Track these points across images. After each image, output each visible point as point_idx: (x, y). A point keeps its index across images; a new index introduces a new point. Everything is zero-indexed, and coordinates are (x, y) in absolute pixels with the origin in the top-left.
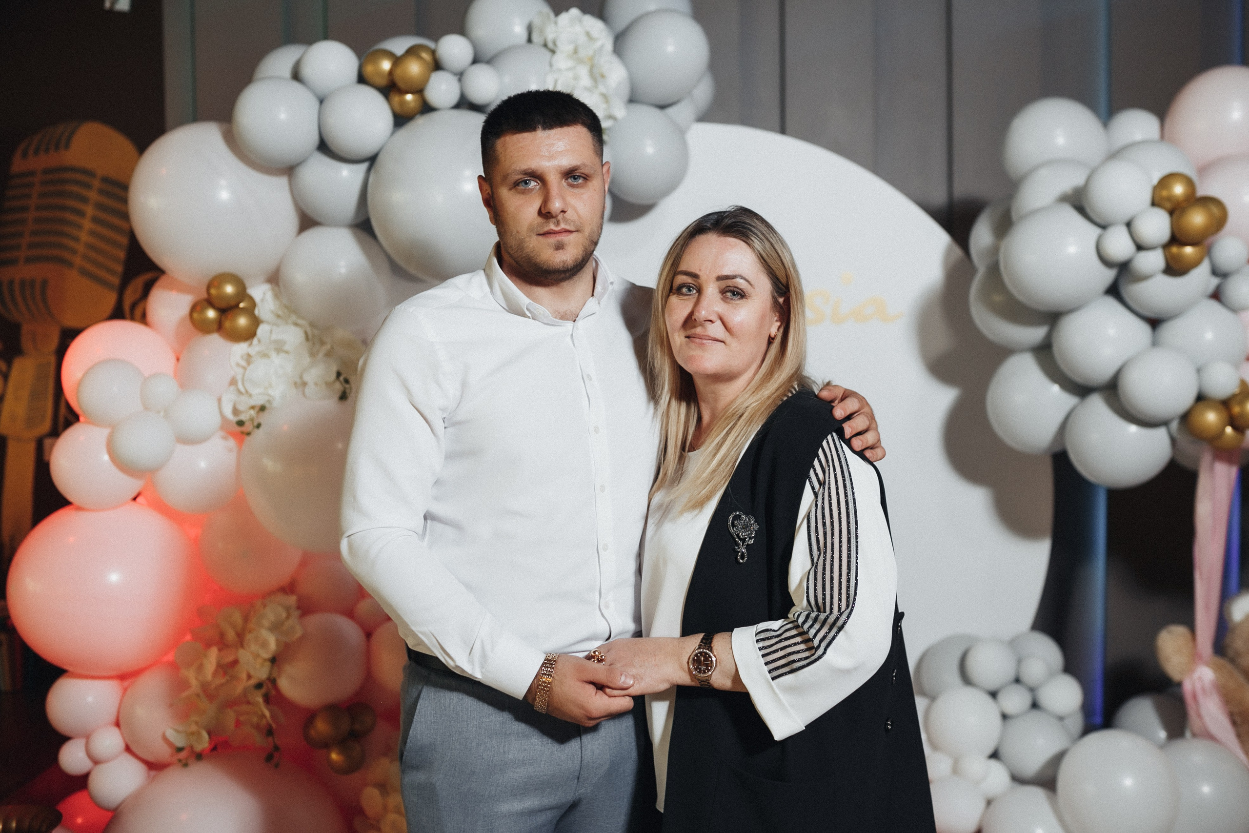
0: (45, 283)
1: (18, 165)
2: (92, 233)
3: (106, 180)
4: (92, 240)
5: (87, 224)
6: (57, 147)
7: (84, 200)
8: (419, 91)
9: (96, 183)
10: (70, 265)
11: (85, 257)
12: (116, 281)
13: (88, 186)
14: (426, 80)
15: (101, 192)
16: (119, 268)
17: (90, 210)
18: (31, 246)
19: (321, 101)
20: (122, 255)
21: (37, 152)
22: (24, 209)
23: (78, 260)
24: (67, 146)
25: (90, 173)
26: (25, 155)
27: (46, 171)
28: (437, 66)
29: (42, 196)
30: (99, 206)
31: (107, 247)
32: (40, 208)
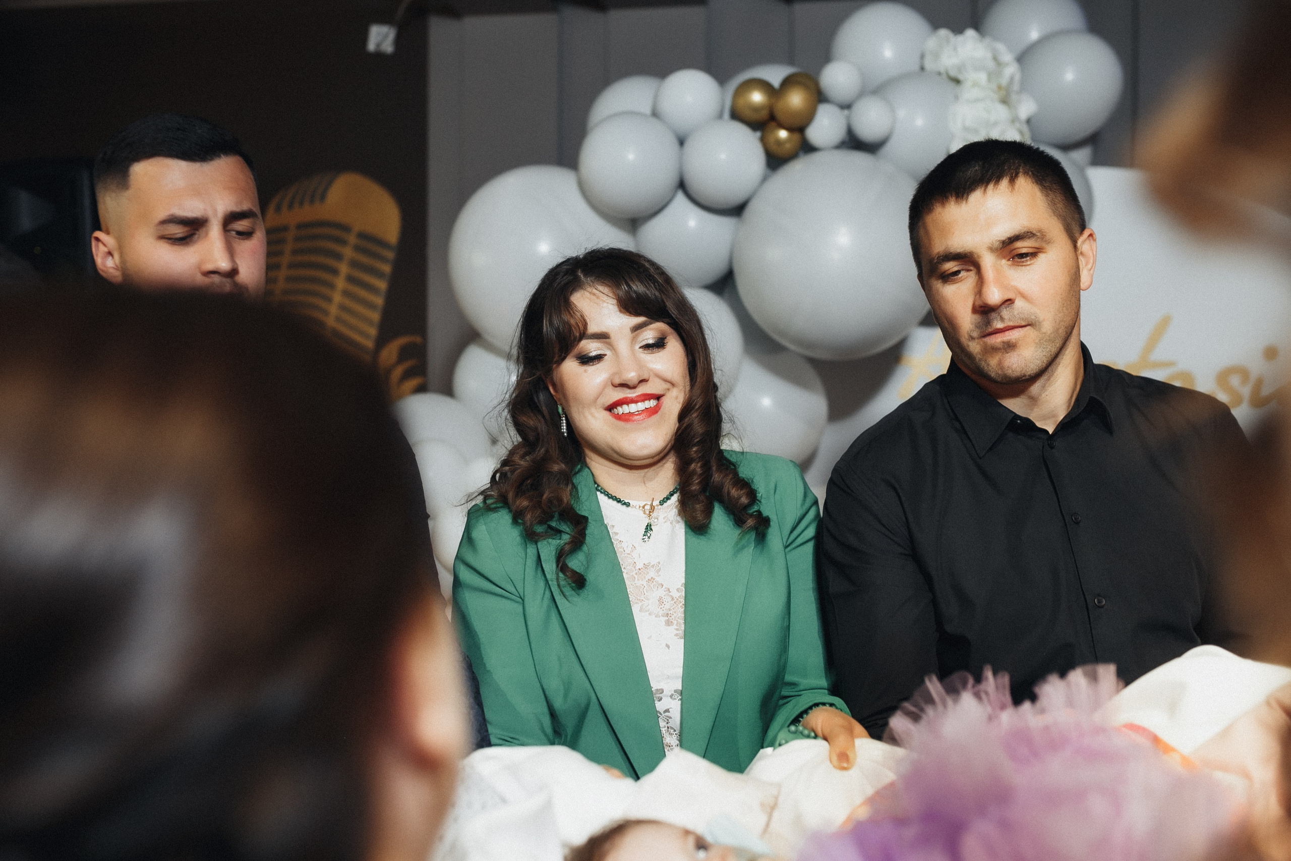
2: (346, 293)
3: (362, 236)
4: (348, 303)
5: (341, 283)
6: (312, 201)
7: (338, 257)
8: (799, 128)
9: (352, 239)
12: (370, 345)
13: (343, 242)
14: (809, 117)
15: (357, 248)
16: (374, 332)
17: (344, 269)
19: (682, 142)
20: (376, 316)
21: (291, 206)
22: (276, 266)
24: (323, 197)
25: (346, 228)
26: (278, 209)
27: (301, 226)
28: (819, 97)
29: (295, 252)
30: (354, 264)
31: (360, 309)
32: (292, 266)
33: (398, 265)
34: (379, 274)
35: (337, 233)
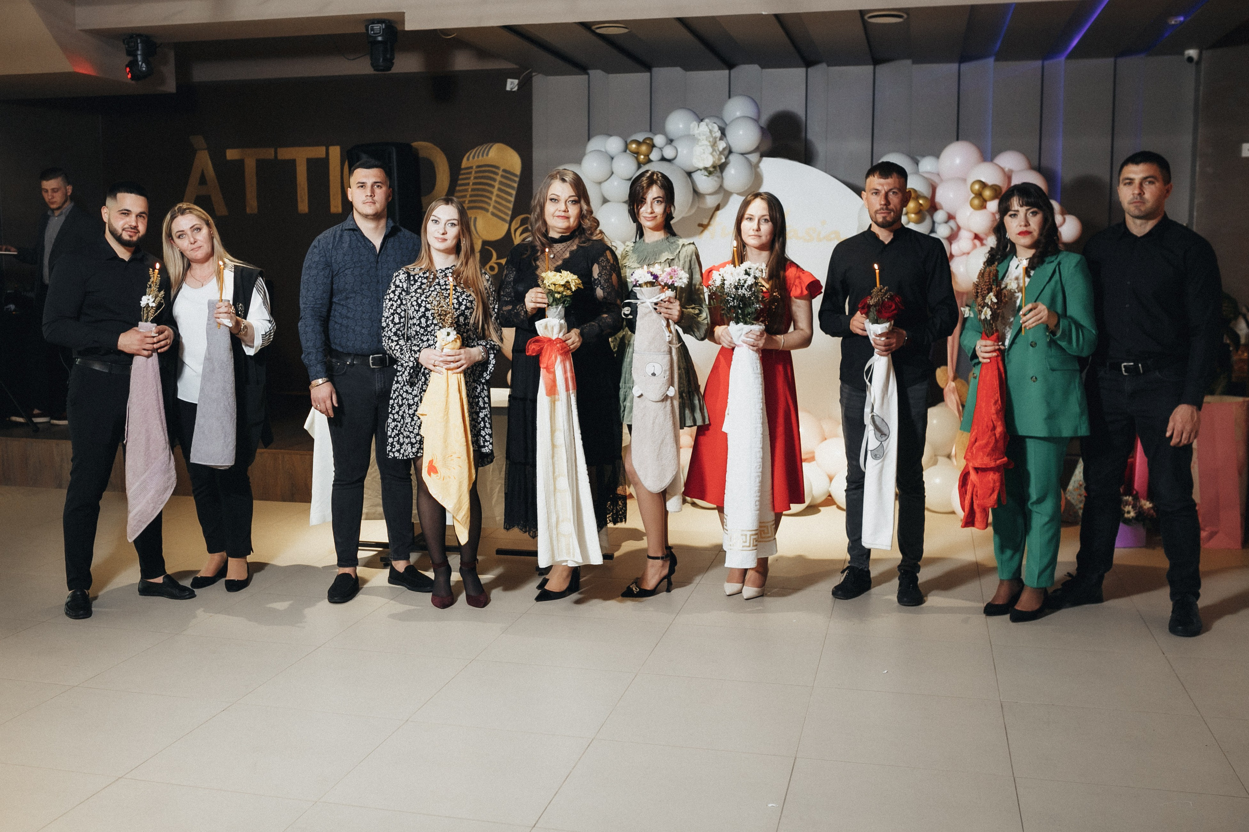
0: (475, 219)
1: (465, 163)
2: (498, 196)
3: (505, 171)
4: (499, 200)
5: (495, 191)
6: (483, 155)
7: (494, 180)
8: (647, 155)
9: (500, 172)
10: (487, 210)
11: (495, 207)
12: (508, 218)
13: (497, 174)
14: (650, 152)
15: (502, 176)
16: (510, 213)
17: (497, 185)
18: (470, 202)
20: (511, 206)
21: (473, 157)
22: (468, 184)
23: (491, 209)
24: (487, 155)
25: (498, 168)
26: (468, 159)
27: (478, 167)
29: (475, 178)
30: (501, 183)
31: (504, 203)
32: (474, 184)
33: (520, 184)
34: (512, 188)
35: (494, 169)
